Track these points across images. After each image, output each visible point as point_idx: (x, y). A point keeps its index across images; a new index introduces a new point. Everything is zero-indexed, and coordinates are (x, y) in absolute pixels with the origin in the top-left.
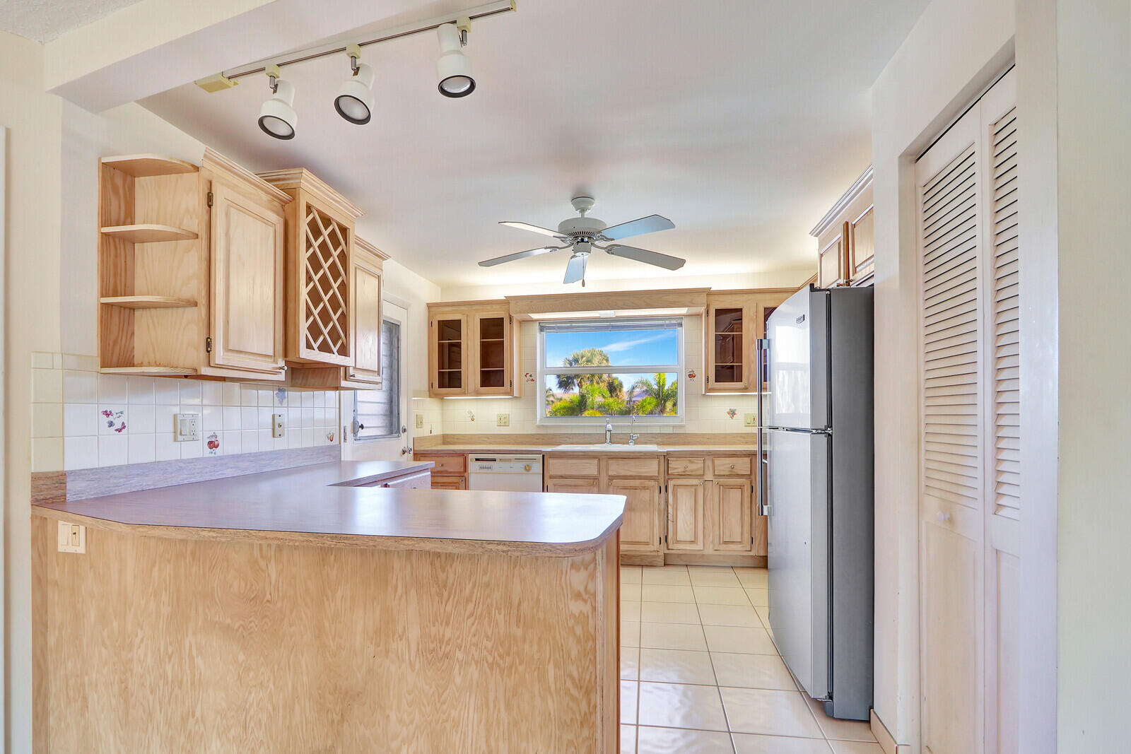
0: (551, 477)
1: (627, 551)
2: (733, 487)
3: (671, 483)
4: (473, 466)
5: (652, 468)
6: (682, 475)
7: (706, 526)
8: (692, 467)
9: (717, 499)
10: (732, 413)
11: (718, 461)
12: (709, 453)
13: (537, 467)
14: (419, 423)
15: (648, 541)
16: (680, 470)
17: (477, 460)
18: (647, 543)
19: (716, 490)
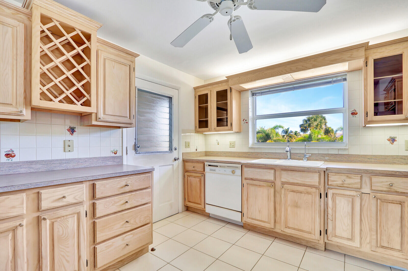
0: (246, 179)
1: (294, 234)
2: (392, 202)
3: (330, 193)
4: (207, 169)
5: (314, 179)
6: (341, 187)
7: (363, 229)
8: (348, 181)
9: (374, 209)
10: (393, 140)
11: (375, 179)
12: (367, 172)
13: (238, 172)
14: (187, 145)
15: (311, 231)
16: (339, 182)
17: (209, 165)
18: (310, 233)
19: (373, 202)
